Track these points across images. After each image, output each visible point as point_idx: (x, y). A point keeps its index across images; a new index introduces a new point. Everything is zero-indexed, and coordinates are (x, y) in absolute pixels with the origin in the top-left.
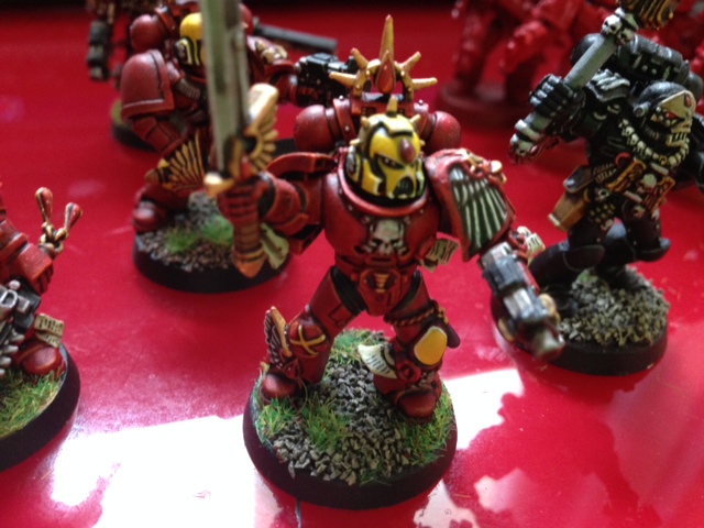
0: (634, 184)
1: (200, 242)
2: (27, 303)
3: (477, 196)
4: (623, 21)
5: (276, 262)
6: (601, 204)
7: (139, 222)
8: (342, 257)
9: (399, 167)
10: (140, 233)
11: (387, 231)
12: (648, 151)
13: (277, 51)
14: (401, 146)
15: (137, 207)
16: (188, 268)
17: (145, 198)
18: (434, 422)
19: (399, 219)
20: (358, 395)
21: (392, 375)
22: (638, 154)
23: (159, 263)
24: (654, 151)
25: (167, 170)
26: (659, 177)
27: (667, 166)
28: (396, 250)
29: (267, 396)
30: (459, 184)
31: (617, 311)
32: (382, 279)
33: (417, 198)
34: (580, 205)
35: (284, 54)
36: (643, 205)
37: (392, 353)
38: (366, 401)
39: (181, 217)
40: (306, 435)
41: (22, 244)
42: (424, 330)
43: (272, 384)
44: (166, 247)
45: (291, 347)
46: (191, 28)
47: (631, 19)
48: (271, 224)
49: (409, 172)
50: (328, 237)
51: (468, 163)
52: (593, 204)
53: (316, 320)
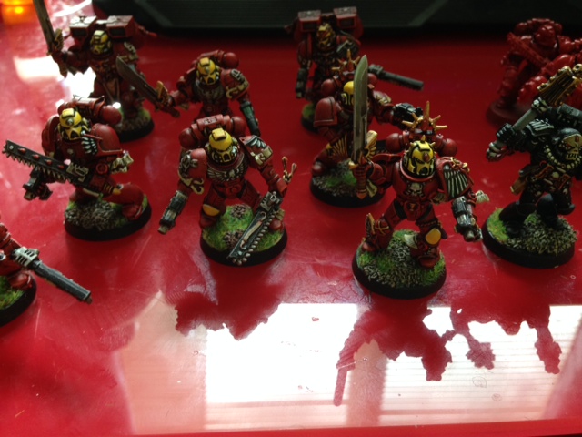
0: (549, 176)
1: (341, 183)
2: (278, 201)
3: (454, 177)
4: (540, 103)
5: (372, 195)
6: (533, 184)
7: (314, 171)
8: (399, 196)
9: (422, 163)
10: (314, 176)
11: (416, 187)
12: (555, 161)
13: (386, 99)
14: (424, 155)
15: (314, 164)
16: (335, 195)
17: (318, 160)
18: (433, 270)
19: (420, 183)
20: (402, 255)
21: (416, 247)
22: (551, 162)
23: (322, 190)
24: (559, 161)
25: (331, 150)
26: (561, 173)
27: (566, 169)
28: (419, 195)
29: (363, 250)
30: (447, 171)
31: (544, 238)
32: (413, 205)
33: (430, 175)
34: (524, 183)
35: (390, 100)
36: (553, 186)
37: (417, 238)
38: (405, 258)
39: (333, 170)
40: (377, 267)
41: (278, 178)
42: (430, 229)
43: (366, 246)
44: (326, 184)
45: (375, 230)
46: (349, 89)
47: (544, 103)
48: (371, 180)
49: (426, 165)
50: (394, 188)
51: (452, 163)
52: (530, 183)
53: (386, 220)
